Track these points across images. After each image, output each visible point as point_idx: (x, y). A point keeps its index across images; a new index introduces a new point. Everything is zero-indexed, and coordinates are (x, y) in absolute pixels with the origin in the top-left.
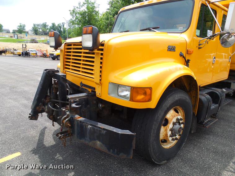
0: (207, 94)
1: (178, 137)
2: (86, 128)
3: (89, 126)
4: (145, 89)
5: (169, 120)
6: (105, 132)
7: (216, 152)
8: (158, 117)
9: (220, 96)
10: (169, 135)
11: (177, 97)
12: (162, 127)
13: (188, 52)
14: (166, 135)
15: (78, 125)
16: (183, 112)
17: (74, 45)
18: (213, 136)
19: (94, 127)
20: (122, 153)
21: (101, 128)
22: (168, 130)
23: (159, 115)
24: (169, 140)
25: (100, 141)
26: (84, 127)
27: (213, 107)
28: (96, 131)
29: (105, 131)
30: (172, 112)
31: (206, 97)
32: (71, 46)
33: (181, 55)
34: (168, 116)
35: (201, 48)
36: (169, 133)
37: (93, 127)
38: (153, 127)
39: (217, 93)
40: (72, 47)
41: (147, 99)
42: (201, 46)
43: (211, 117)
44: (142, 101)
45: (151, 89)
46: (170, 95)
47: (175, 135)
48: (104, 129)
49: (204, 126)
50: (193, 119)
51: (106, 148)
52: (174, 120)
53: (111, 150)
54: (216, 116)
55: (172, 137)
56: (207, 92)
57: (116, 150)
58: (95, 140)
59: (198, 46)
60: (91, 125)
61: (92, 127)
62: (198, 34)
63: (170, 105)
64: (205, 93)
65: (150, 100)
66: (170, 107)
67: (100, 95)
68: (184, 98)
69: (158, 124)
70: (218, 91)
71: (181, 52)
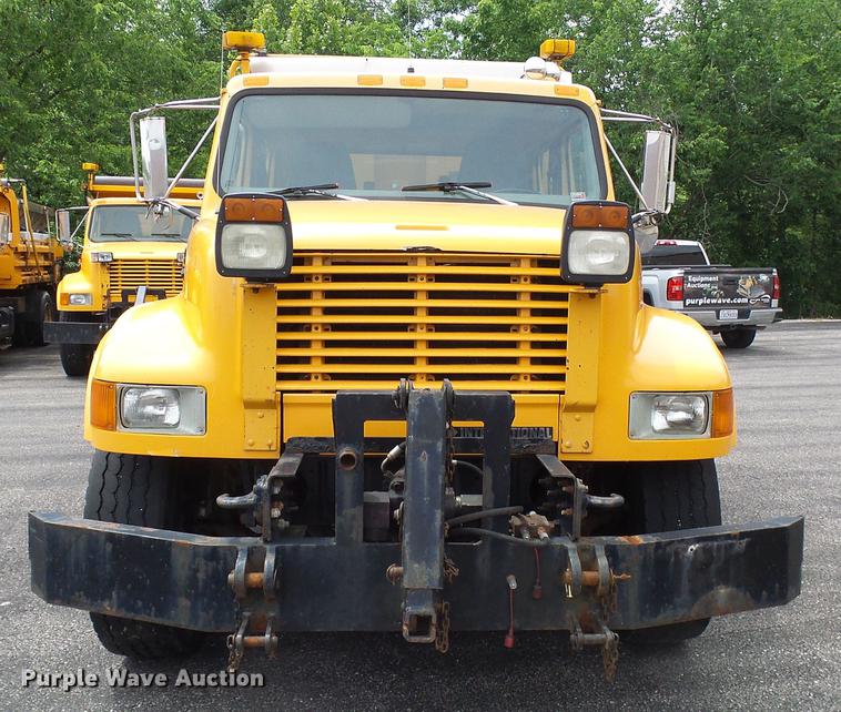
2: (679, 562)
3: (692, 547)
6: (744, 545)
15: (644, 565)
19: (710, 544)
25: (726, 582)
26: (672, 560)
28: (715, 554)
29: (746, 540)
37: (704, 548)
40: (317, 269)
48: (744, 535)
53: (764, 593)
60: (698, 540)
61: (702, 544)
67: (589, 451)
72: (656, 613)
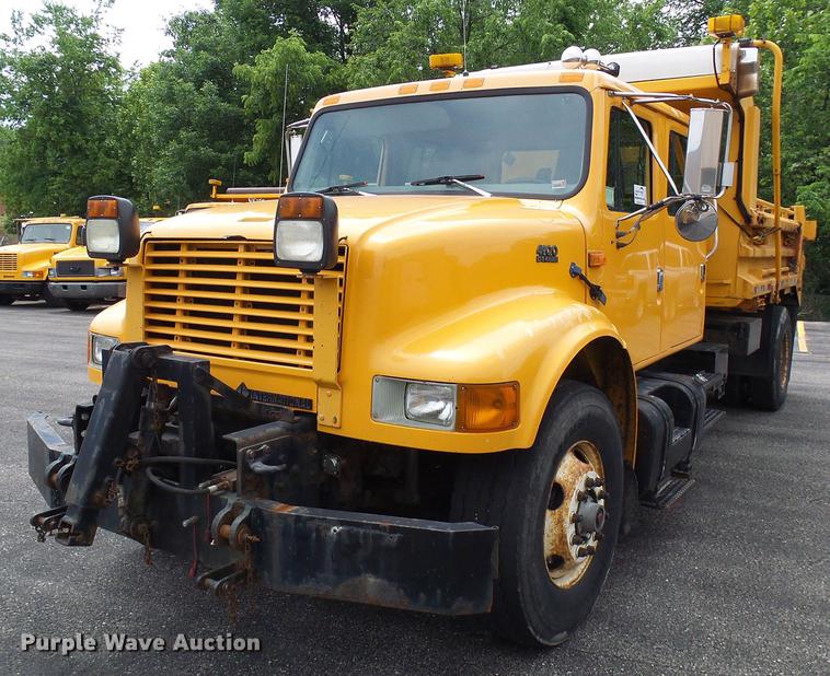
0: (656, 393)
1: (592, 543)
2: (321, 540)
3: (336, 528)
4: (502, 389)
5: (566, 486)
6: (395, 540)
7: (708, 587)
8: (538, 477)
9: (691, 399)
10: (569, 539)
11: (583, 408)
12: (548, 513)
13: (592, 262)
14: (562, 537)
15: (285, 533)
16: (597, 458)
17: (190, 247)
18: (688, 540)
19: (355, 529)
20: (461, 598)
21: (384, 529)
22: (568, 520)
23: (539, 470)
24: (570, 558)
25: (376, 573)
26: (314, 535)
27: (677, 437)
28: (361, 541)
29: (397, 535)
30: (569, 460)
31: (655, 403)
32: (179, 250)
33: (575, 273)
34: (562, 475)
35: (625, 245)
36: (570, 531)
37: (348, 532)
38: (528, 512)
39: (683, 388)
40: (183, 253)
41: (508, 422)
42: (622, 240)
43: (673, 475)
44: (492, 426)
45: (515, 385)
46: (562, 403)
47: (586, 540)
48: (393, 530)
49: (657, 507)
50: (625, 484)
51: (402, 591)
52: (580, 486)
53: (422, 595)
54: (686, 470)
55: (578, 543)
56: (653, 389)
57: (439, 592)
58: (357, 573)
59: (615, 240)
60: (341, 523)
61: (346, 528)
62: (611, 201)
63: (566, 437)
64: (647, 391)
65: (514, 422)
66: (565, 442)
67: (337, 425)
68: (599, 411)
69: (540, 500)
70: (684, 382)
71: (573, 264)
72: (298, 581)
